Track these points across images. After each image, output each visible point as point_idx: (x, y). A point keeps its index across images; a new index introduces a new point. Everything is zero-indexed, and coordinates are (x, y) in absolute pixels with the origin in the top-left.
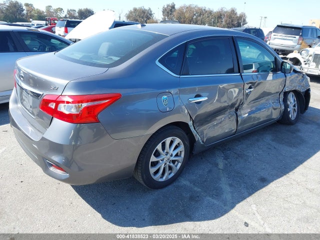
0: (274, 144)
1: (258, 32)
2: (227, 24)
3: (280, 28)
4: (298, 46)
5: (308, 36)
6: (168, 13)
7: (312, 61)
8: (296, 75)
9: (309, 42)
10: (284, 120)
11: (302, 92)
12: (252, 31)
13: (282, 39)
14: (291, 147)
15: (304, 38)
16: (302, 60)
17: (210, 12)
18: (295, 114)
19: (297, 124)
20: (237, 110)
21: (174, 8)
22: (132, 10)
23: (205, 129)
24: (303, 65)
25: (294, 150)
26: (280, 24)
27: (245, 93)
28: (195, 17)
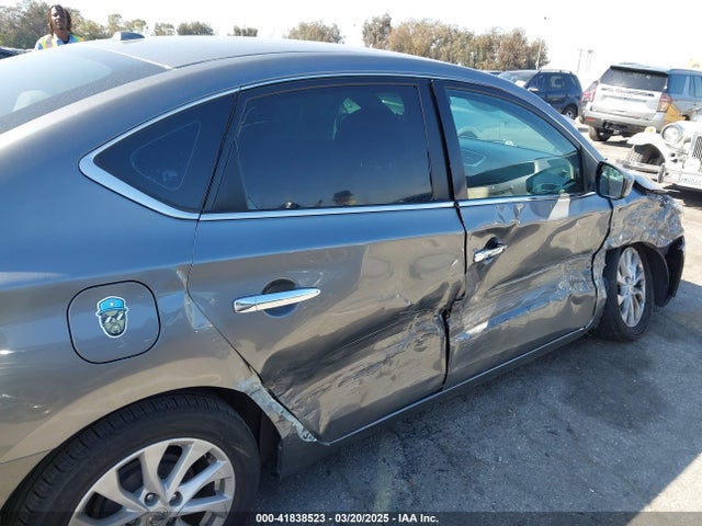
0: (569, 413)
1: (568, 82)
2: (505, 63)
3: (617, 73)
4: (658, 117)
5: (682, 93)
6: (375, 35)
7: (691, 155)
8: (644, 199)
9: (685, 106)
10: (606, 329)
11: (661, 249)
12: (553, 79)
13: (620, 98)
14: (620, 425)
15: (674, 96)
16: (665, 152)
17: (469, 37)
18: (641, 309)
19: (644, 339)
20: (445, 313)
21: (389, 25)
22: (297, 28)
23: (324, 390)
24: (668, 164)
25: (628, 440)
26: (617, 64)
27: (470, 263)
28: (434, 46)
